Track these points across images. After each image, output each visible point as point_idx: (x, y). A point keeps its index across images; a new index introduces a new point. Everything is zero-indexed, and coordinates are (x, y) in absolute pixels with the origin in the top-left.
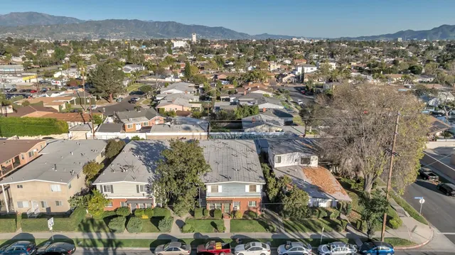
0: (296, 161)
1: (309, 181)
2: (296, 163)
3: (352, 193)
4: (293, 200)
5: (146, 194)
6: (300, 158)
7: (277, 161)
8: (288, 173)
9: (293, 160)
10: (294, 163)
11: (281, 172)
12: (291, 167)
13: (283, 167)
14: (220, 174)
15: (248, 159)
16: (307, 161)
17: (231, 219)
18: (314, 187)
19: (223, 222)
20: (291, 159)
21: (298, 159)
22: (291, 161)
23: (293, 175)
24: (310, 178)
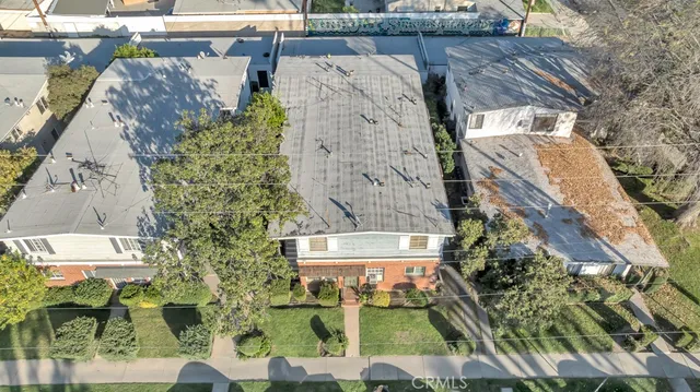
0: (520, 124)
1: (556, 194)
2: (521, 130)
3: (648, 211)
4: (532, 298)
5: (140, 255)
6: (533, 118)
7: (473, 125)
8: (500, 160)
9: (514, 122)
10: (514, 130)
11: (482, 156)
12: (507, 140)
13: (486, 138)
14: (331, 199)
15: (404, 132)
16: (545, 124)
17: (361, 305)
18: (570, 220)
19: (341, 318)
20: (509, 120)
21: (526, 121)
22: (509, 124)
23: (513, 169)
24: (557, 180)
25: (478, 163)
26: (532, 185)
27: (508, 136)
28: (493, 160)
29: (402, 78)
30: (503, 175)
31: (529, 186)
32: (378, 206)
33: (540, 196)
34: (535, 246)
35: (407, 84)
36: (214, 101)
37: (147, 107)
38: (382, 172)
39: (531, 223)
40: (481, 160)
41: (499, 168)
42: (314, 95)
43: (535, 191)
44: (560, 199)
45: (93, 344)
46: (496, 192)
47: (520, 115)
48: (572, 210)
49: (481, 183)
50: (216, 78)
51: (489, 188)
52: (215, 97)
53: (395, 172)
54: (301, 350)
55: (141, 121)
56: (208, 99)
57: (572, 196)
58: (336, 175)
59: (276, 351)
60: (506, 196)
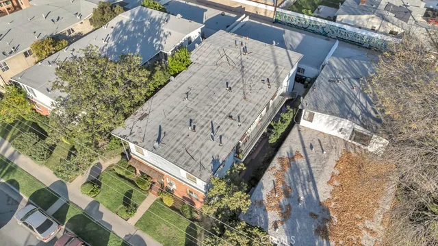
0: (340, 130)
1: (324, 192)
2: (341, 135)
6: (351, 130)
7: (306, 117)
8: (308, 150)
9: (336, 127)
10: (335, 133)
11: (299, 142)
12: (327, 138)
13: (314, 131)
14: (160, 126)
15: (244, 103)
16: (363, 139)
17: (159, 197)
18: (316, 216)
19: (143, 198)
20: (333, 124)
21: (345, 130)
22: (333, 127)
23: (311, 160)
24: (336, 183)
25: (292, 145)
26: (313, 178)
27: (330, 136)
28: (304, 148)
29: (277, 68)
30: (301, 161)
31: (311, 177)
32: (178, 143)
33: (312, 188)
34: (274, 219)
35: (277, 73)
36: (160, 45)
37: (126, 37)
38: (202, 123)
39: (287, 203)
40: (296, 143)
41: (303, 155)
42: (215, 60)
43: (311, 183)
44: (323, 197)
45: (31, 148)
46: (284, 170)
47: (342, 123)
48: (327, 210)
49: (281, 159)
50: (172, 32)
51: (282, 165)
52: (163, 43)
53: (210, 126)
54: (110, 205)
55: (116, 44)
56: (159, 43)
57: (337, 200)
58: (177, 113)
59: (98, 198)
60: (288, 175)
